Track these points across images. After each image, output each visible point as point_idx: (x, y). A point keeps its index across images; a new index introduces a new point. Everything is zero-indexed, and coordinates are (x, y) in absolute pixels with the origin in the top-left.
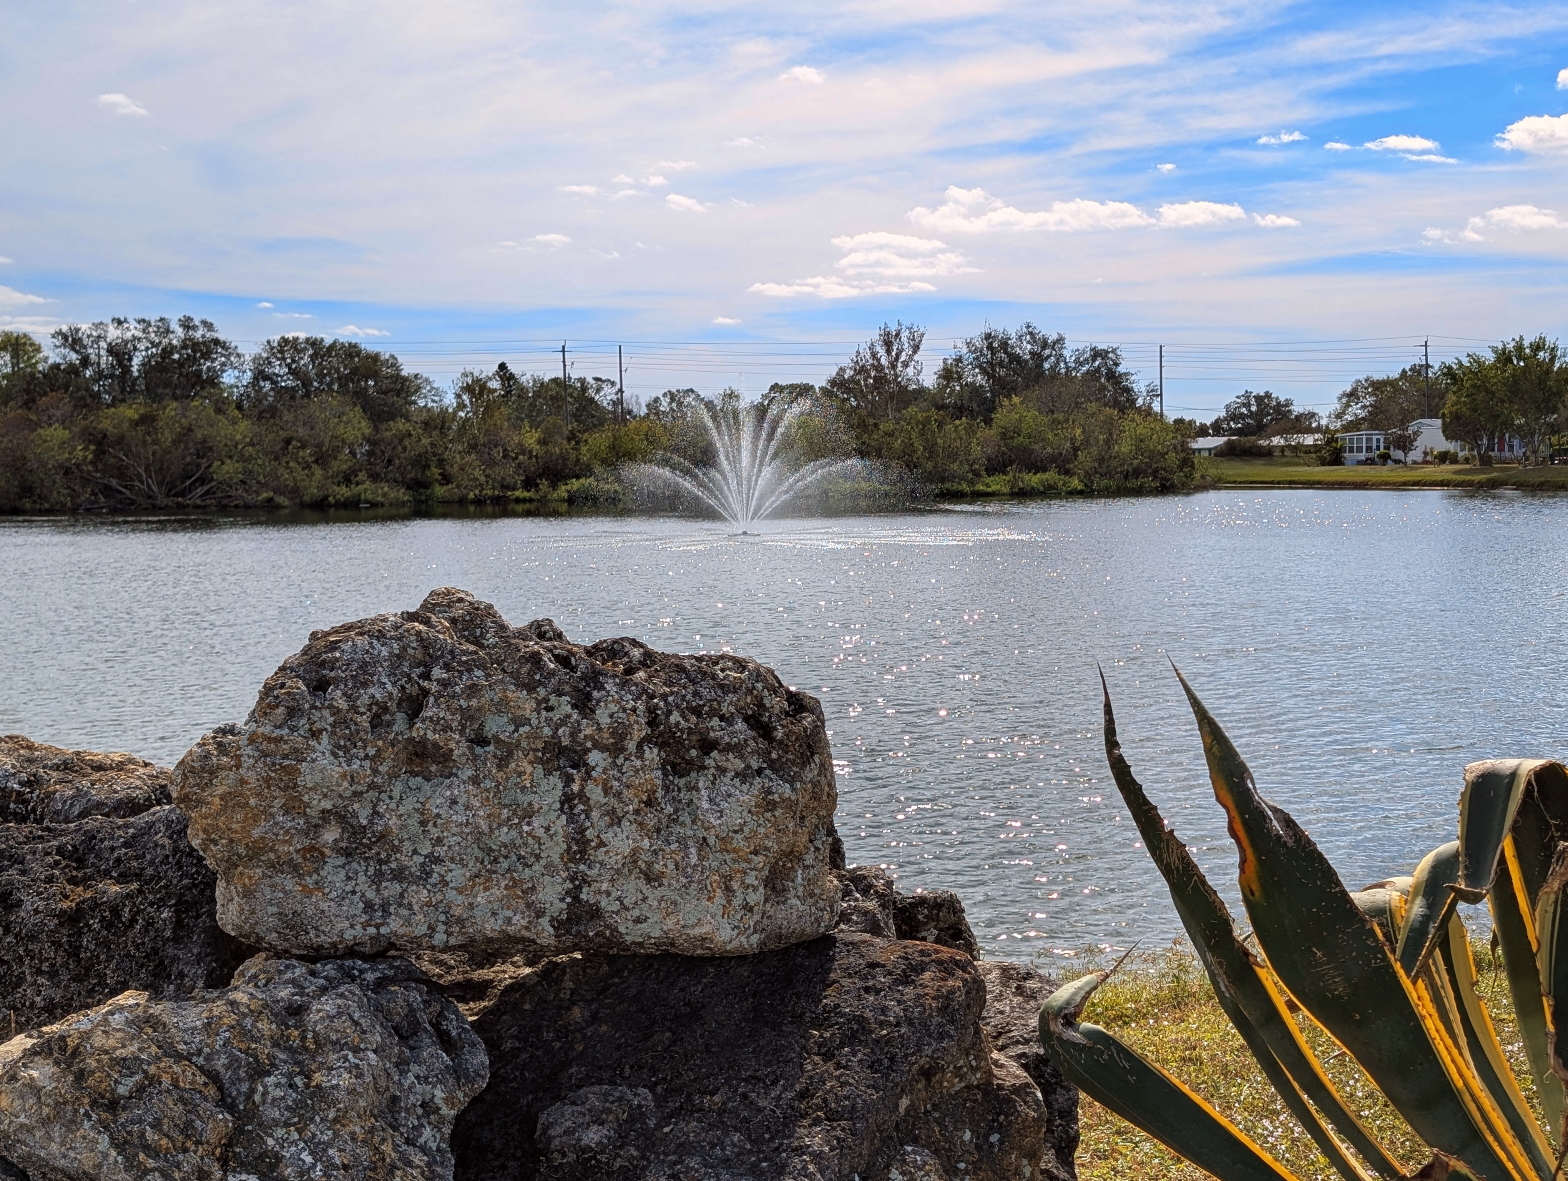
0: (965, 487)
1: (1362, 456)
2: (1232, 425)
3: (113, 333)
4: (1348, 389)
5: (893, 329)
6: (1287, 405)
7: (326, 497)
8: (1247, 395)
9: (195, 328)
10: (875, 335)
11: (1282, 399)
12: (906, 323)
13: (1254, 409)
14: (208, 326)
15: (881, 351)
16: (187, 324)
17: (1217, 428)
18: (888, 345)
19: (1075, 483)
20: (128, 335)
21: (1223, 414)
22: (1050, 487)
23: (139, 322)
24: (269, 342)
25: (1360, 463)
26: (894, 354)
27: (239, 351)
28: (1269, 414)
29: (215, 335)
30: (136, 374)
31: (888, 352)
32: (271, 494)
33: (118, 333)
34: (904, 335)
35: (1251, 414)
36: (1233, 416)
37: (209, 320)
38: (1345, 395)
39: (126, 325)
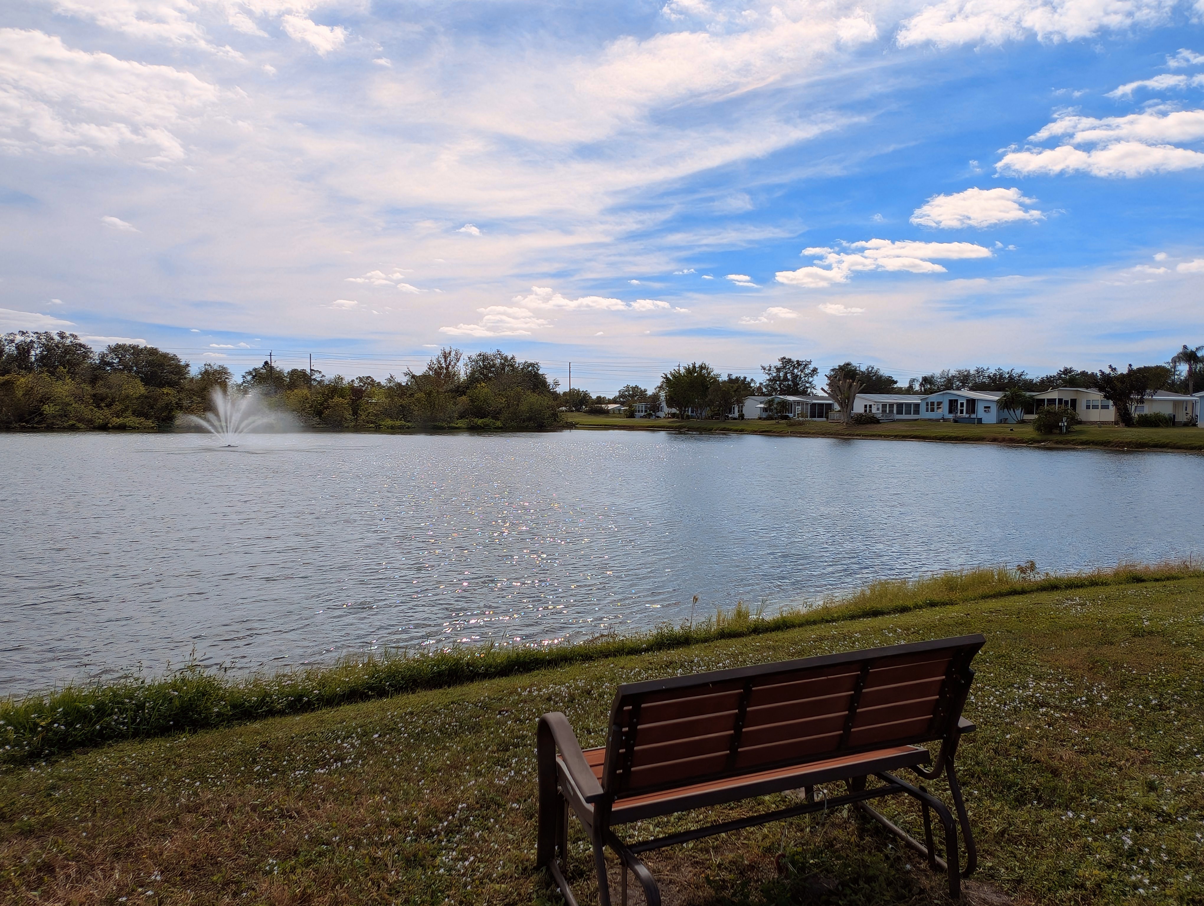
0: (444, 424)
1: (643, 414)
2: (621, 399)
3: (19, 338)
4: (659, 385)
5: (447, 351)
6: (645, 391)
7: (107, 424)
8: (628, 387)
9: (67, 338)
10: (439, 353)
11: (643, 389)
12: (454, 348)
13: (631, 392)
14: (75, 337)
15: (443, 361)
16: (62, 335)
17: (614, 401)
18: (445, 358)
19: (499, 424)
20: (28, 340)
21: (617, 394)
22: (487, 425)
23: (34, 333)
24: (109, 346)
25: (641, 417)
26: (448, 362)
27: (92, 350)
28: (637, 395)
29: (78, 342)
30: (33, 359)
31: (445, 361)
32: (75, 422)
33: (22, 338)
34: (453, 354)
35: (629, 395)
36: (622, 396)
37: (75, 333)
38: (658, 387)
39: (27, 335)
